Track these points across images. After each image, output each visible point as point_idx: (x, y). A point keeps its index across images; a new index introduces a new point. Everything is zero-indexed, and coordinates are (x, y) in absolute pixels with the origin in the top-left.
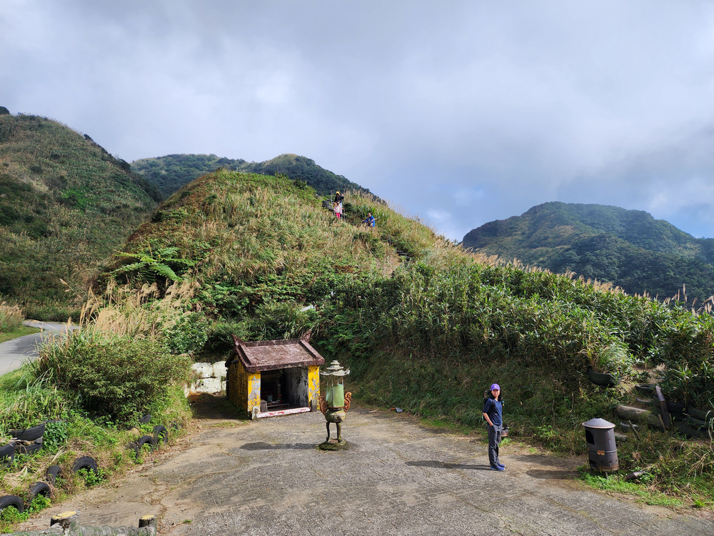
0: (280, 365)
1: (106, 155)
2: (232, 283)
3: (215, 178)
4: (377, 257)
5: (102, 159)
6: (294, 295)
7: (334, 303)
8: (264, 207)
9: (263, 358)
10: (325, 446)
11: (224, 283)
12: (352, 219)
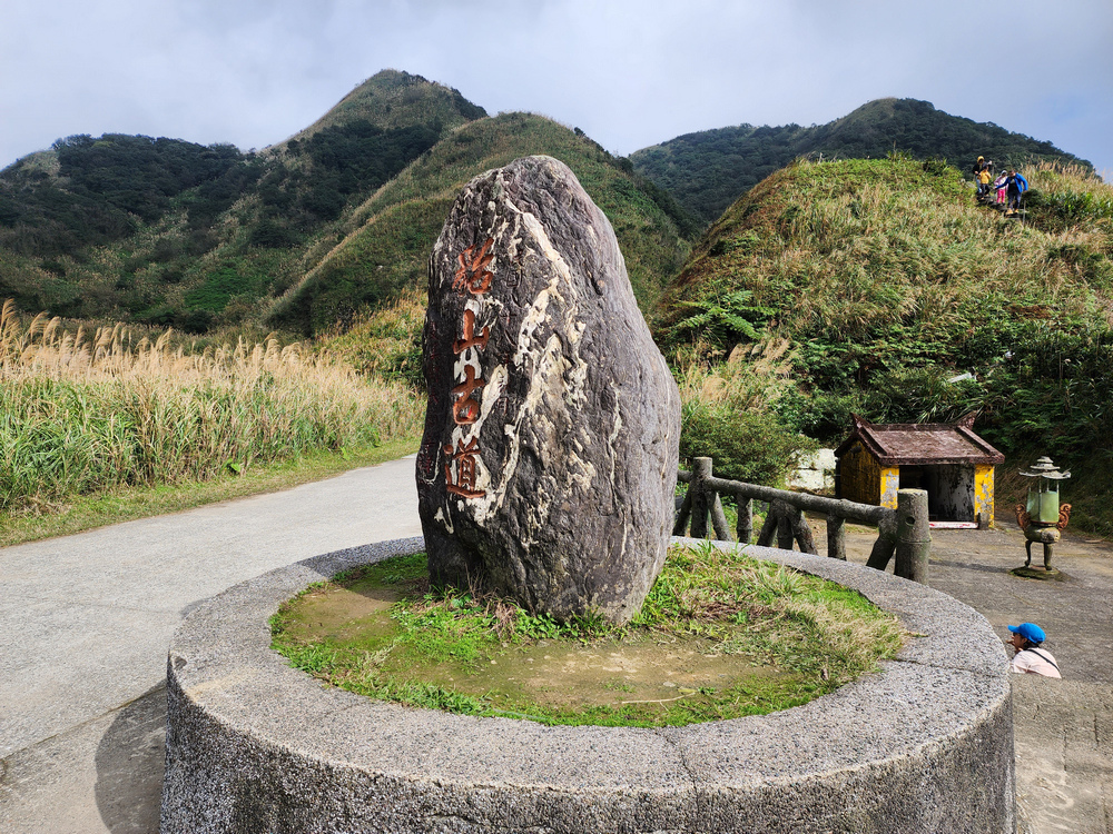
0: (930, 460)
1: (602, 154)
2: (833, 340)
3: (793, 178)
4: (1099, 288)
5: (598, 161)
6: (934, 356)
7: (1013, 371)
8: (875, 216)
9: (901, 448)
10: (1023, 572)
11: (823, 340)
12: (1040, 220)
